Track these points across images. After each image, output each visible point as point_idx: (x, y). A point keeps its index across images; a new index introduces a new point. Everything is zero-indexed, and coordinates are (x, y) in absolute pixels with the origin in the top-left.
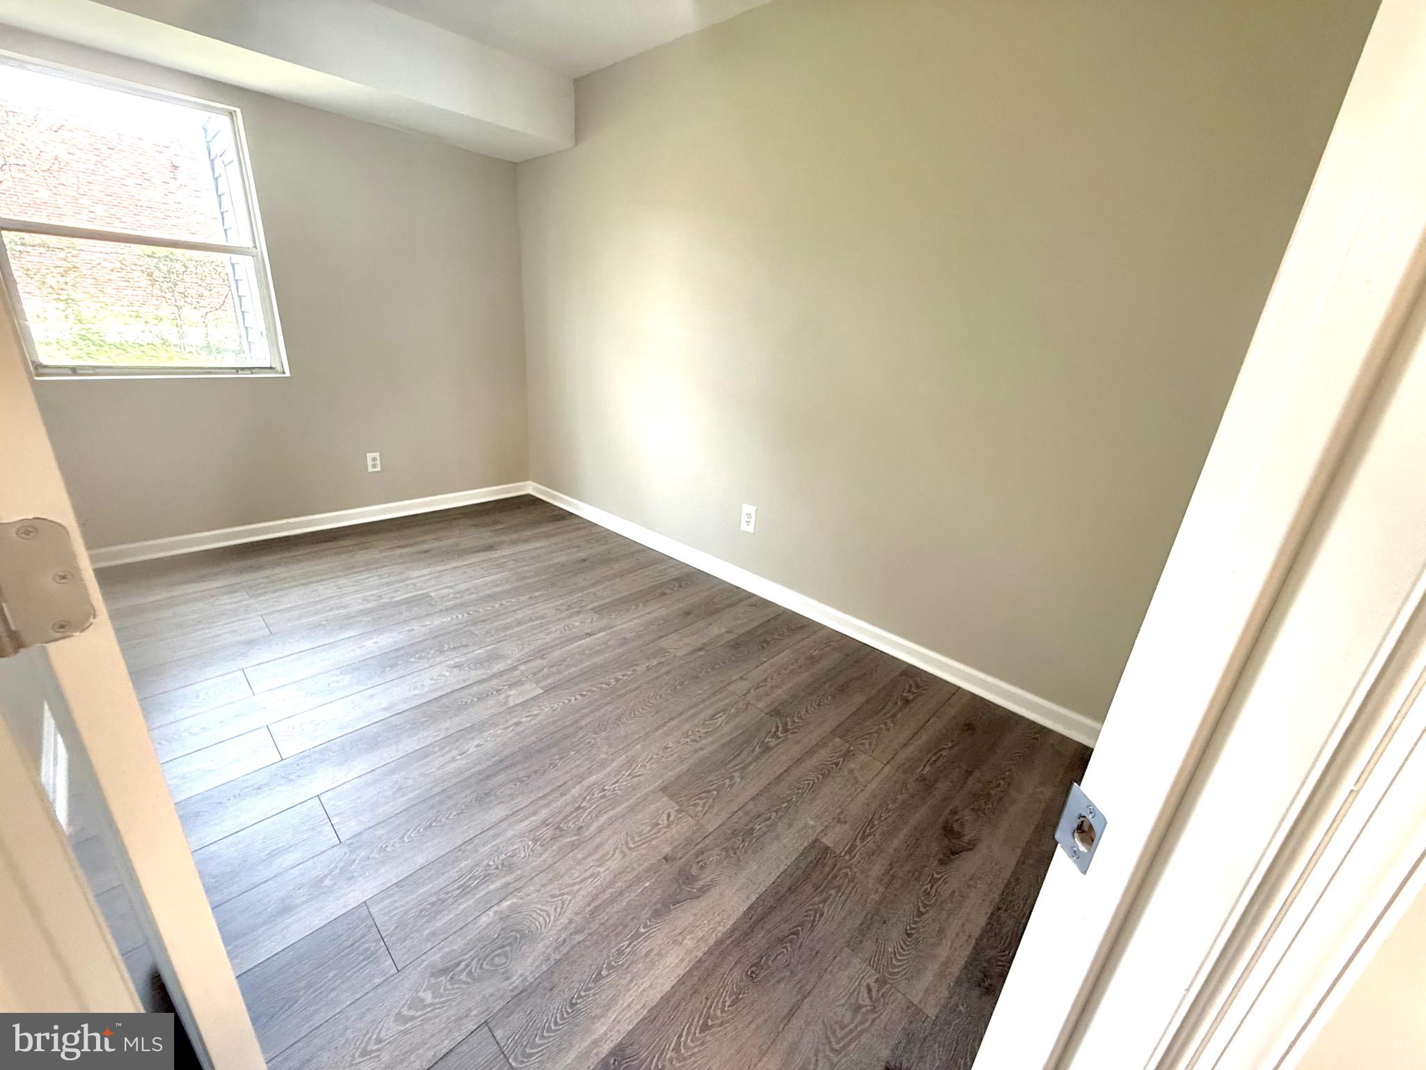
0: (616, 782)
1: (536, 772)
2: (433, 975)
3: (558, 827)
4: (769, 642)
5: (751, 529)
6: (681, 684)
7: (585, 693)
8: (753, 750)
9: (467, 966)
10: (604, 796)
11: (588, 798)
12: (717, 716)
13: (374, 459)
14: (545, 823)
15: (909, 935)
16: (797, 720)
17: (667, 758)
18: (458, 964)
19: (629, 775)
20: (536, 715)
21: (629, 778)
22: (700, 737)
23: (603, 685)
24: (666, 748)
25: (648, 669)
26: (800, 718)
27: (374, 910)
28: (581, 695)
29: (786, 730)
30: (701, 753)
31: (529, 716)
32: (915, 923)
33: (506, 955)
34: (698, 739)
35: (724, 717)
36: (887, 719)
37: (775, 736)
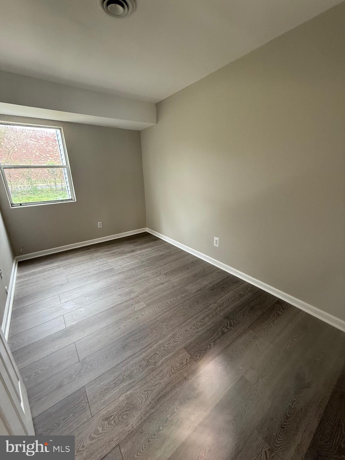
0: (169, 344)
1: (142, 338)
2: (103, 420)
3: (148, 361)
4: (225, 288)
5: (217, 246)
6: (193, 304)
7: (160, 307)
8: (218, 334)
9: (114, 418)
10: (164, 350)
11: (159, 350)
12: (206, 318)
13: (100, 224)
14: (143, 359)
15: (283, 428)
16: (235, 321)
17: (187, 335)
18: (111, 417)
19: (173, 341)
20: (143, 315)
21: (173, 342)
22: (199, 327)
23: (166, 304)
24: (187, 330)
25: (182, 298)
26: (236, 320)
27: (87, 390)
28: (159, 307)
29: (231, 325)
30: (199, 333)
31: (141, 315)
32: (286, 422)
33: (126, 414)
34: (198, 327)
35: (208, 318)
36: (271, 322)
37: (226, 327)
